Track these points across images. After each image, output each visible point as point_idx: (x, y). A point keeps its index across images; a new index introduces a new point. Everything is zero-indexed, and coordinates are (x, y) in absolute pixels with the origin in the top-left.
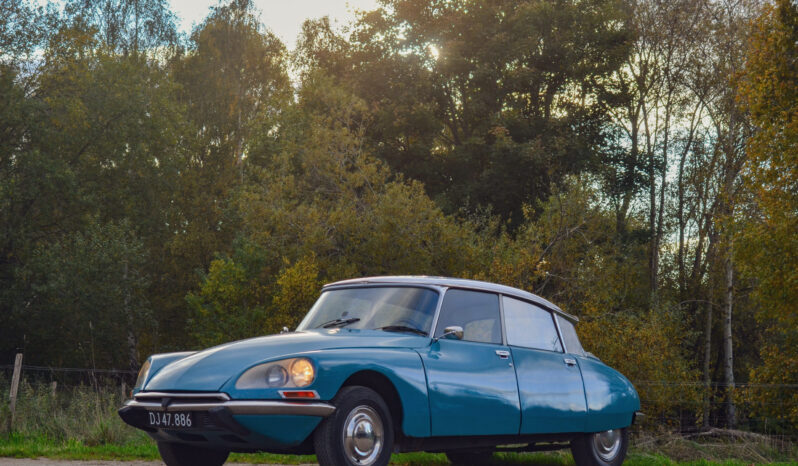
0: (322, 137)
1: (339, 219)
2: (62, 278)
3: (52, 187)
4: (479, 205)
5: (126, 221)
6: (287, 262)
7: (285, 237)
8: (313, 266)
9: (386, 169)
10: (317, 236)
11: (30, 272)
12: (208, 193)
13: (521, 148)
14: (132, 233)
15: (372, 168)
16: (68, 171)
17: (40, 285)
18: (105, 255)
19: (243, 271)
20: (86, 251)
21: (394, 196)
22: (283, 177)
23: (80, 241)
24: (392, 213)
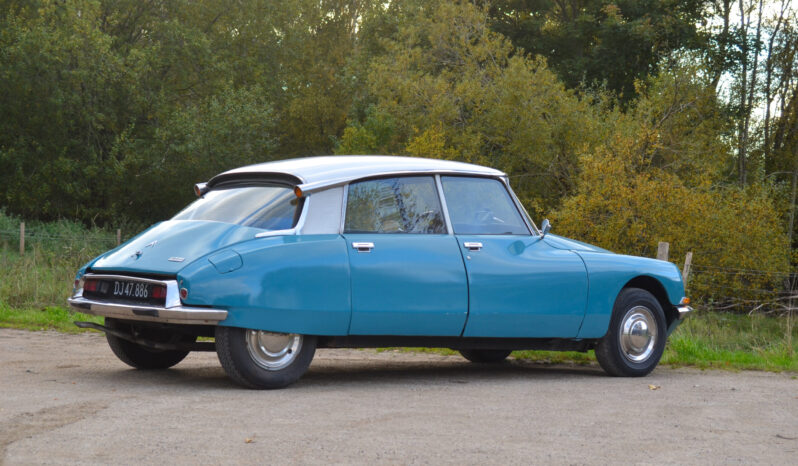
0: (449, 12)
1: (465, 91)
2: (199, 139)
3: (190, 54)
4: (596, 80)
5: (258, 88)
6: (417, 130)
7: (412, 107)
8: (441, 135)
9: (509, 43)
10: (445, 106)
11: (169, 133)
12: (324, 60)
13: (630, 27)
14: (263, 99)
15: (497, 42)
16: (204, 39)
17: (177, 144)
18: (239, 118)
19: (374, 138)
20: (220, 114)
21: (518, 69)
22: (410, 50)
23: (215, 104)
24: (517, 86)
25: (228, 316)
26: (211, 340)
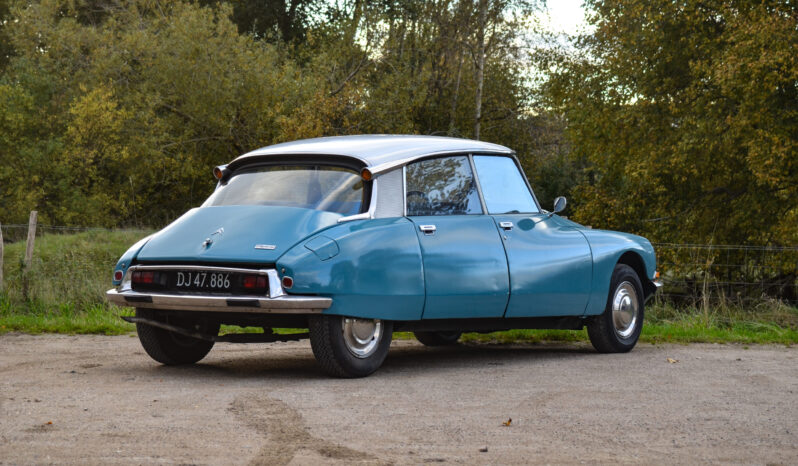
6: (85, 89)
8: (110, 94)
25: (332, 304)
26: (306, 331)
